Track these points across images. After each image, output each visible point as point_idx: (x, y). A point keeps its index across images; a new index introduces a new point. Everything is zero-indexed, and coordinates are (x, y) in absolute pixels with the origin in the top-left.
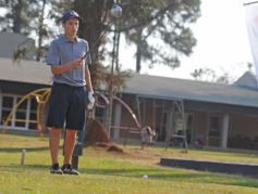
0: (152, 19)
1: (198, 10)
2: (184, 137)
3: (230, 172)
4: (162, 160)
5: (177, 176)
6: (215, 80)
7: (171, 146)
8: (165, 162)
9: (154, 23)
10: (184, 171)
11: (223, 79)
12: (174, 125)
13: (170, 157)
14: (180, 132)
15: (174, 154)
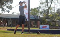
0: (4, 3)
1: (13, 2)
2: (11, 25)
3: (20, 31)
4: (7, 29)
5: (10, 32)
6: (16, 14)
7: (9, 27)
8: (8, 30)
9: (5, 4)
10: (11, 31)
11: (18, 14)
12: (9, 23)
13: (9, 29)
14: (10, 24)
15: (10, 28)
